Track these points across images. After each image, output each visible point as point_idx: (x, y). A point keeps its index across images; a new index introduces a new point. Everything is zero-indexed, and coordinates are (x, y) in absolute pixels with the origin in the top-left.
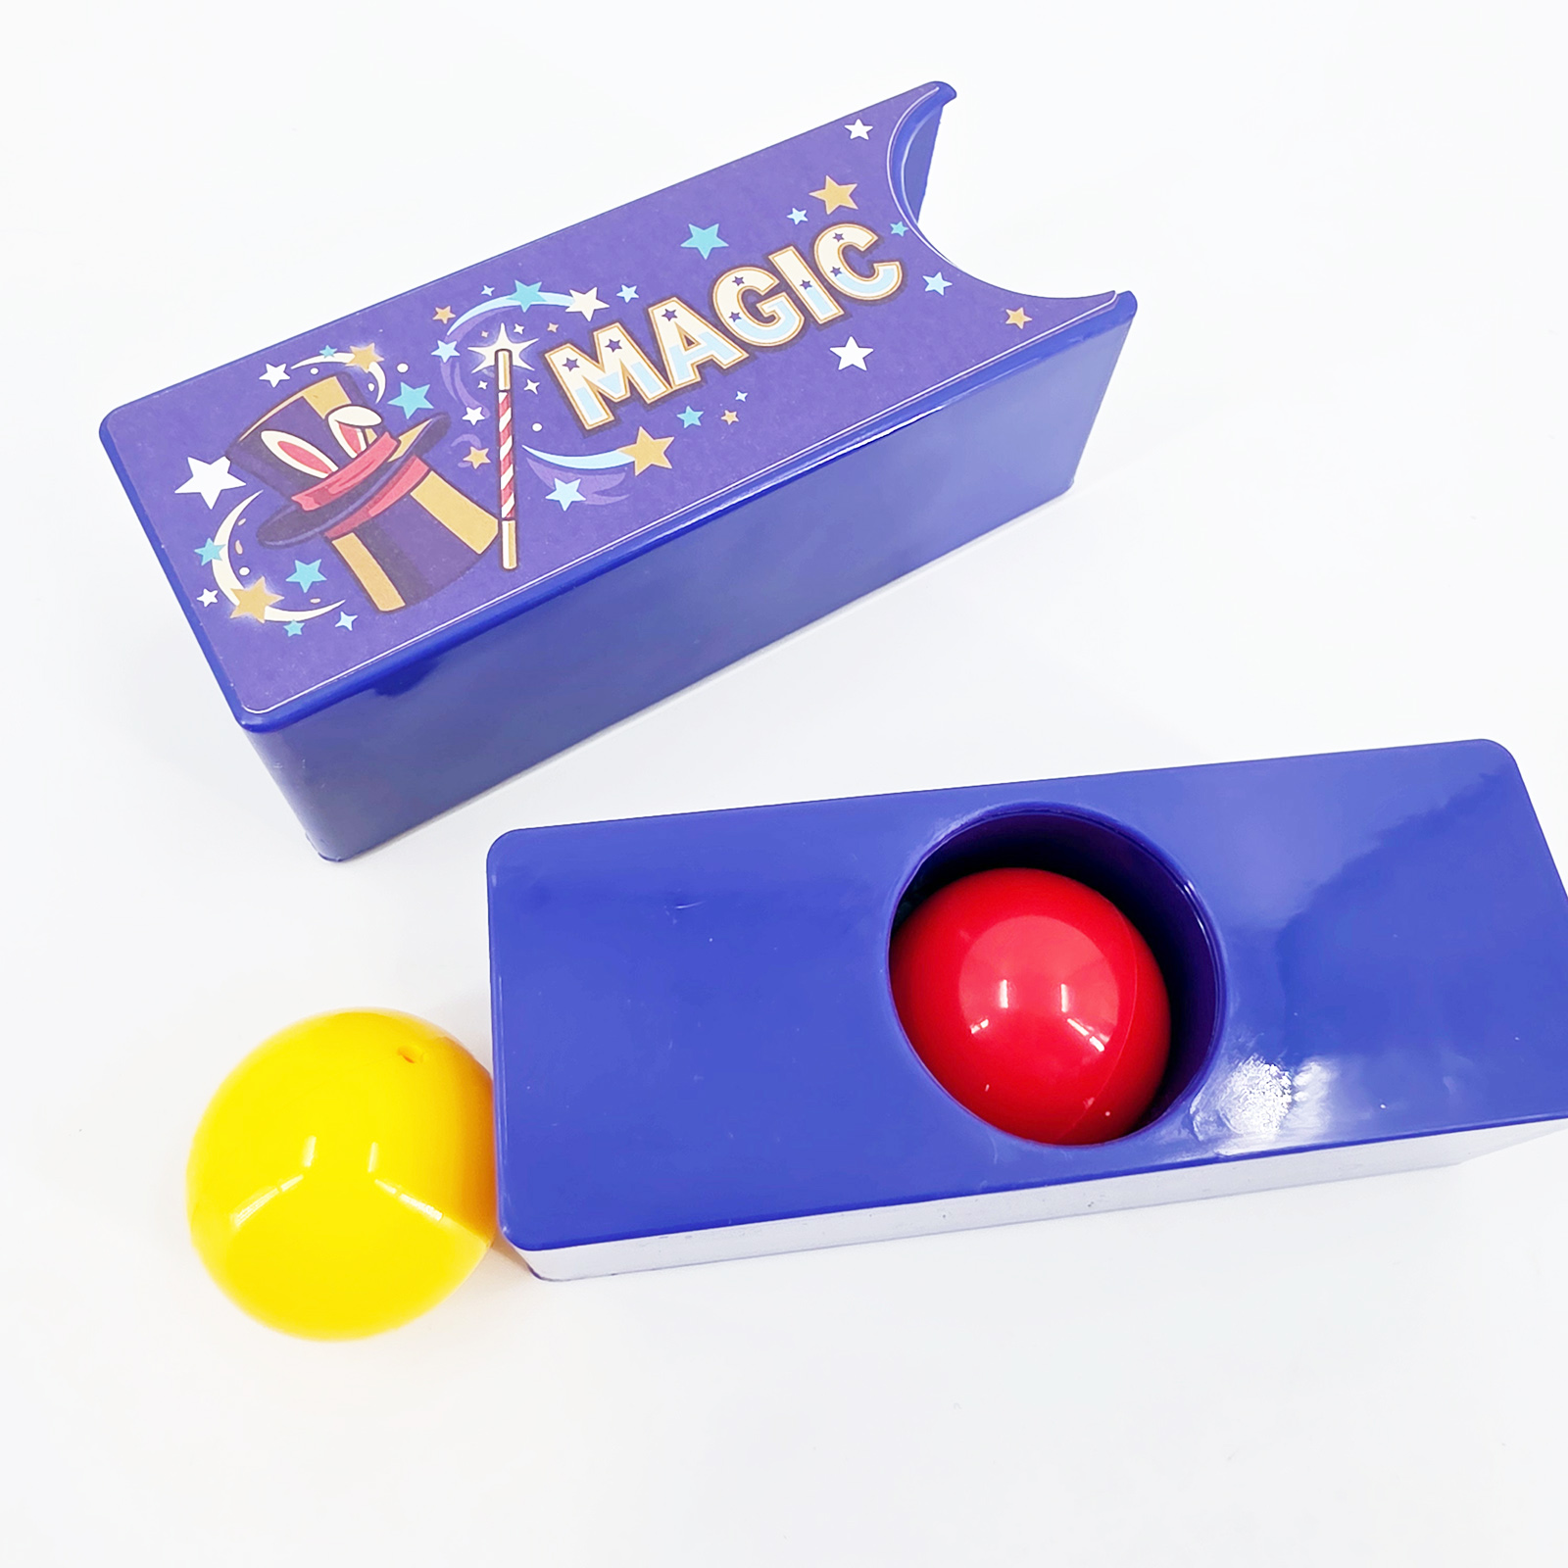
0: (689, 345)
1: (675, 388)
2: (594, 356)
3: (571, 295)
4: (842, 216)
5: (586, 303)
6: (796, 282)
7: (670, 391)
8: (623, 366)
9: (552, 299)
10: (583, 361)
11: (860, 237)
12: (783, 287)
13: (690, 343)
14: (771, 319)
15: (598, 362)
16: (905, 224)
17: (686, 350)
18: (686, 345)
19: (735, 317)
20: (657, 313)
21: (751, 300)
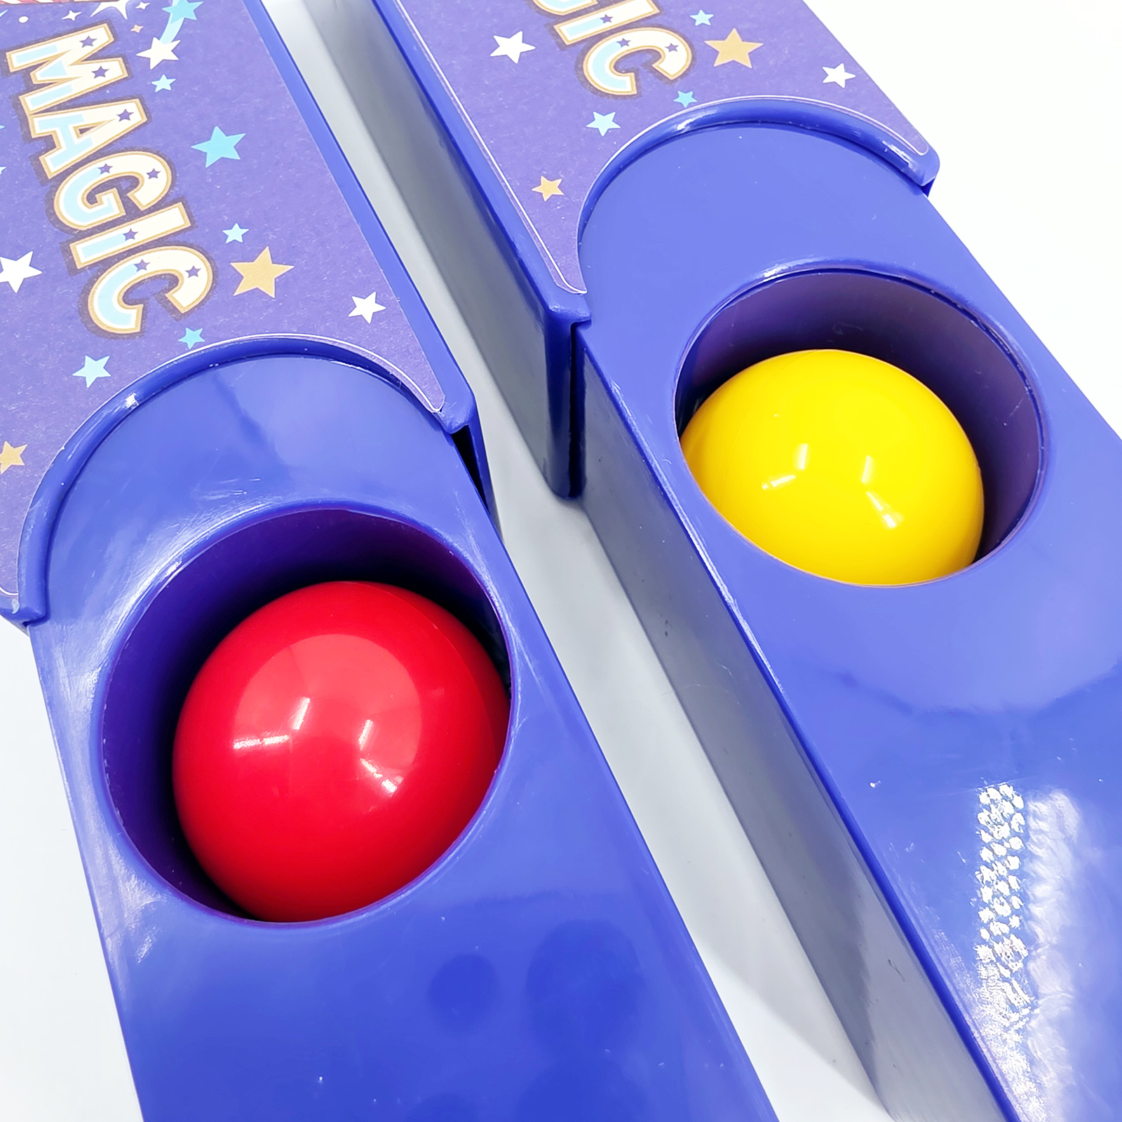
0: (80, 130)
1: (29, 117)
2: (94, 57)
3: (174, 40)
4: (223, 279)
5: (161, 51)
6: (135, 226)
7: (27, 115)
8: (71, 79)
9: (173, 28)
10: (89, 50)
11: (187, 295)
12: (133, 212)
13: (82, 131)
14: (91, 198)
15: (87, 60)
16: (197, 345)
17: (75, 128)
18: (81, 128)
19: (106, 169)
20: (133, 106)
21: (126, 184)
